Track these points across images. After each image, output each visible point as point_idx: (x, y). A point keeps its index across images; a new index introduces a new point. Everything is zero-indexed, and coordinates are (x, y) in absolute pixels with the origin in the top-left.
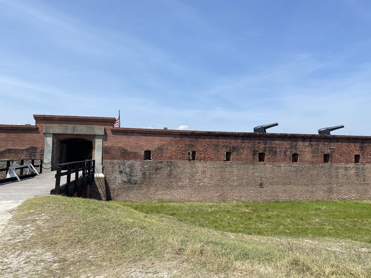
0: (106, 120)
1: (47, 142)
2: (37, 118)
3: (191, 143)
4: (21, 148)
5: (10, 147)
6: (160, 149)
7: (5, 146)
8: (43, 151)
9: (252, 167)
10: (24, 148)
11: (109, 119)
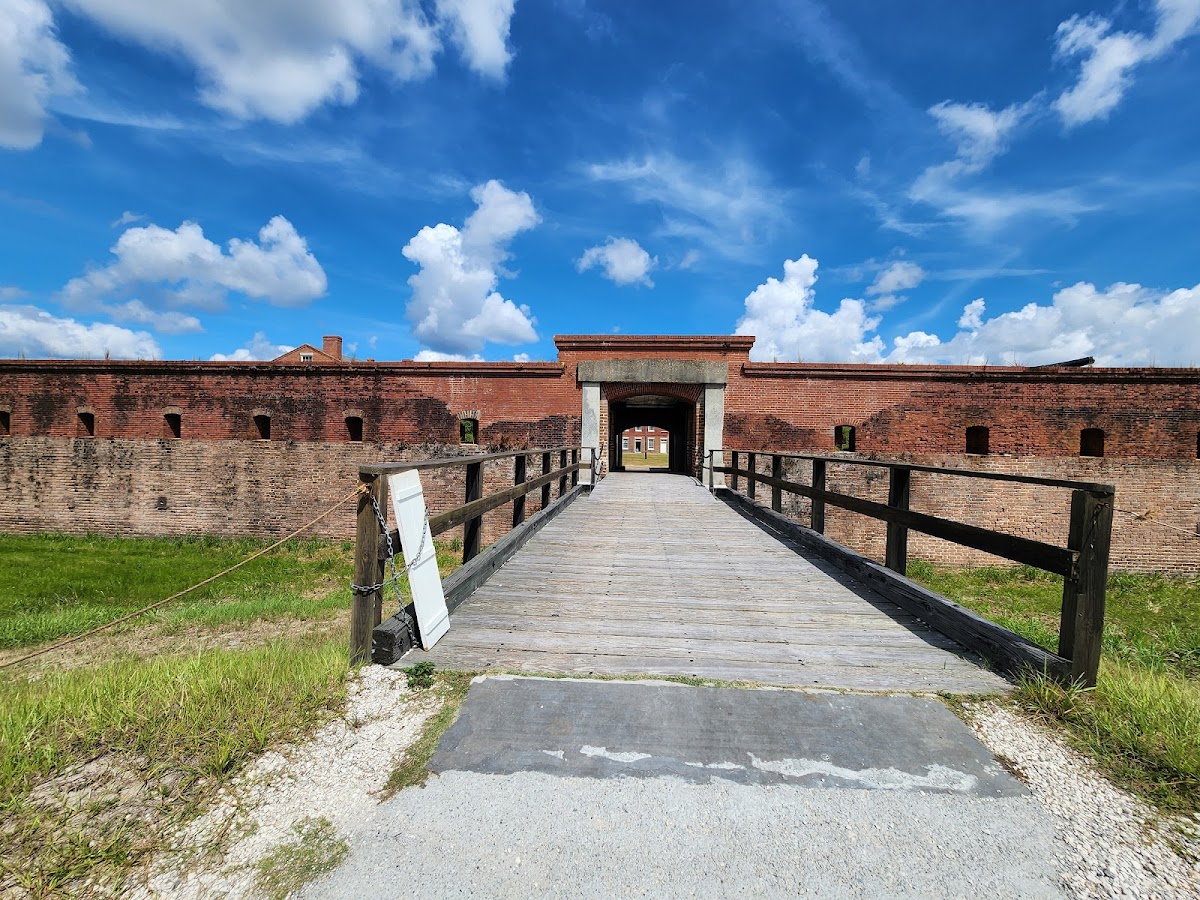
0: (732, 343)
1: (588, 405)
2: (563, 345)
3: (975, 403)
4: (528, 420)
5: (506, 418)
6: (880, 420)
7: (492, 416)
8: (578, 426)
9: (1172, 475)
10: (535, 420)
11: (740, 340)
